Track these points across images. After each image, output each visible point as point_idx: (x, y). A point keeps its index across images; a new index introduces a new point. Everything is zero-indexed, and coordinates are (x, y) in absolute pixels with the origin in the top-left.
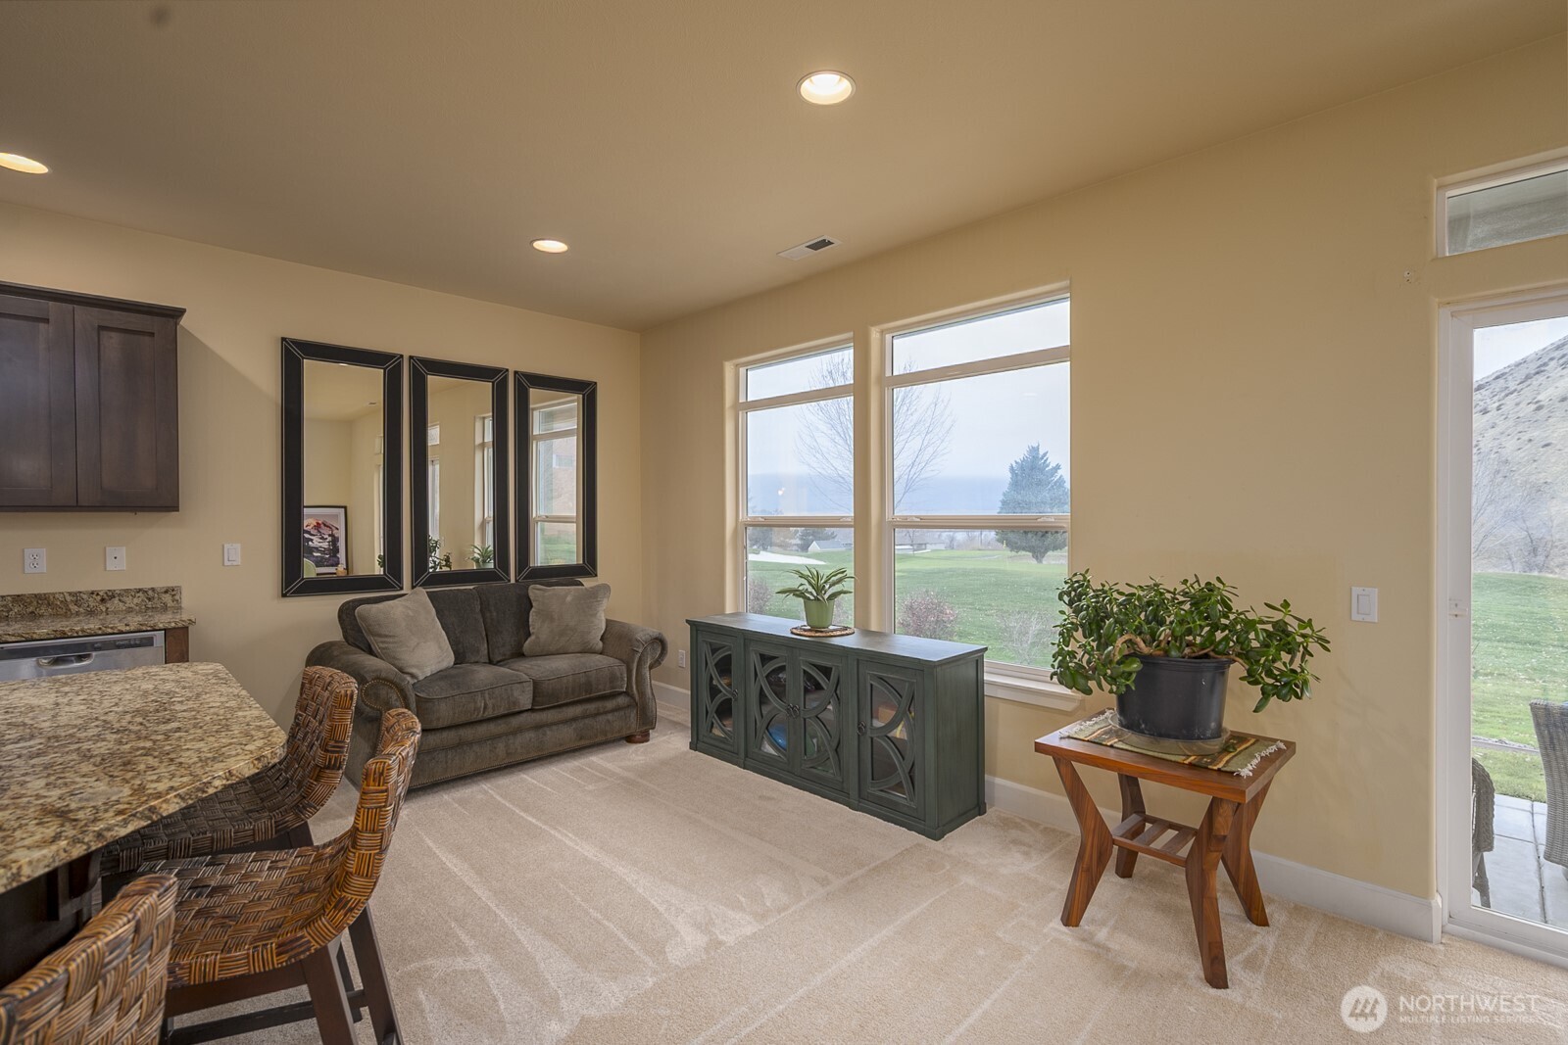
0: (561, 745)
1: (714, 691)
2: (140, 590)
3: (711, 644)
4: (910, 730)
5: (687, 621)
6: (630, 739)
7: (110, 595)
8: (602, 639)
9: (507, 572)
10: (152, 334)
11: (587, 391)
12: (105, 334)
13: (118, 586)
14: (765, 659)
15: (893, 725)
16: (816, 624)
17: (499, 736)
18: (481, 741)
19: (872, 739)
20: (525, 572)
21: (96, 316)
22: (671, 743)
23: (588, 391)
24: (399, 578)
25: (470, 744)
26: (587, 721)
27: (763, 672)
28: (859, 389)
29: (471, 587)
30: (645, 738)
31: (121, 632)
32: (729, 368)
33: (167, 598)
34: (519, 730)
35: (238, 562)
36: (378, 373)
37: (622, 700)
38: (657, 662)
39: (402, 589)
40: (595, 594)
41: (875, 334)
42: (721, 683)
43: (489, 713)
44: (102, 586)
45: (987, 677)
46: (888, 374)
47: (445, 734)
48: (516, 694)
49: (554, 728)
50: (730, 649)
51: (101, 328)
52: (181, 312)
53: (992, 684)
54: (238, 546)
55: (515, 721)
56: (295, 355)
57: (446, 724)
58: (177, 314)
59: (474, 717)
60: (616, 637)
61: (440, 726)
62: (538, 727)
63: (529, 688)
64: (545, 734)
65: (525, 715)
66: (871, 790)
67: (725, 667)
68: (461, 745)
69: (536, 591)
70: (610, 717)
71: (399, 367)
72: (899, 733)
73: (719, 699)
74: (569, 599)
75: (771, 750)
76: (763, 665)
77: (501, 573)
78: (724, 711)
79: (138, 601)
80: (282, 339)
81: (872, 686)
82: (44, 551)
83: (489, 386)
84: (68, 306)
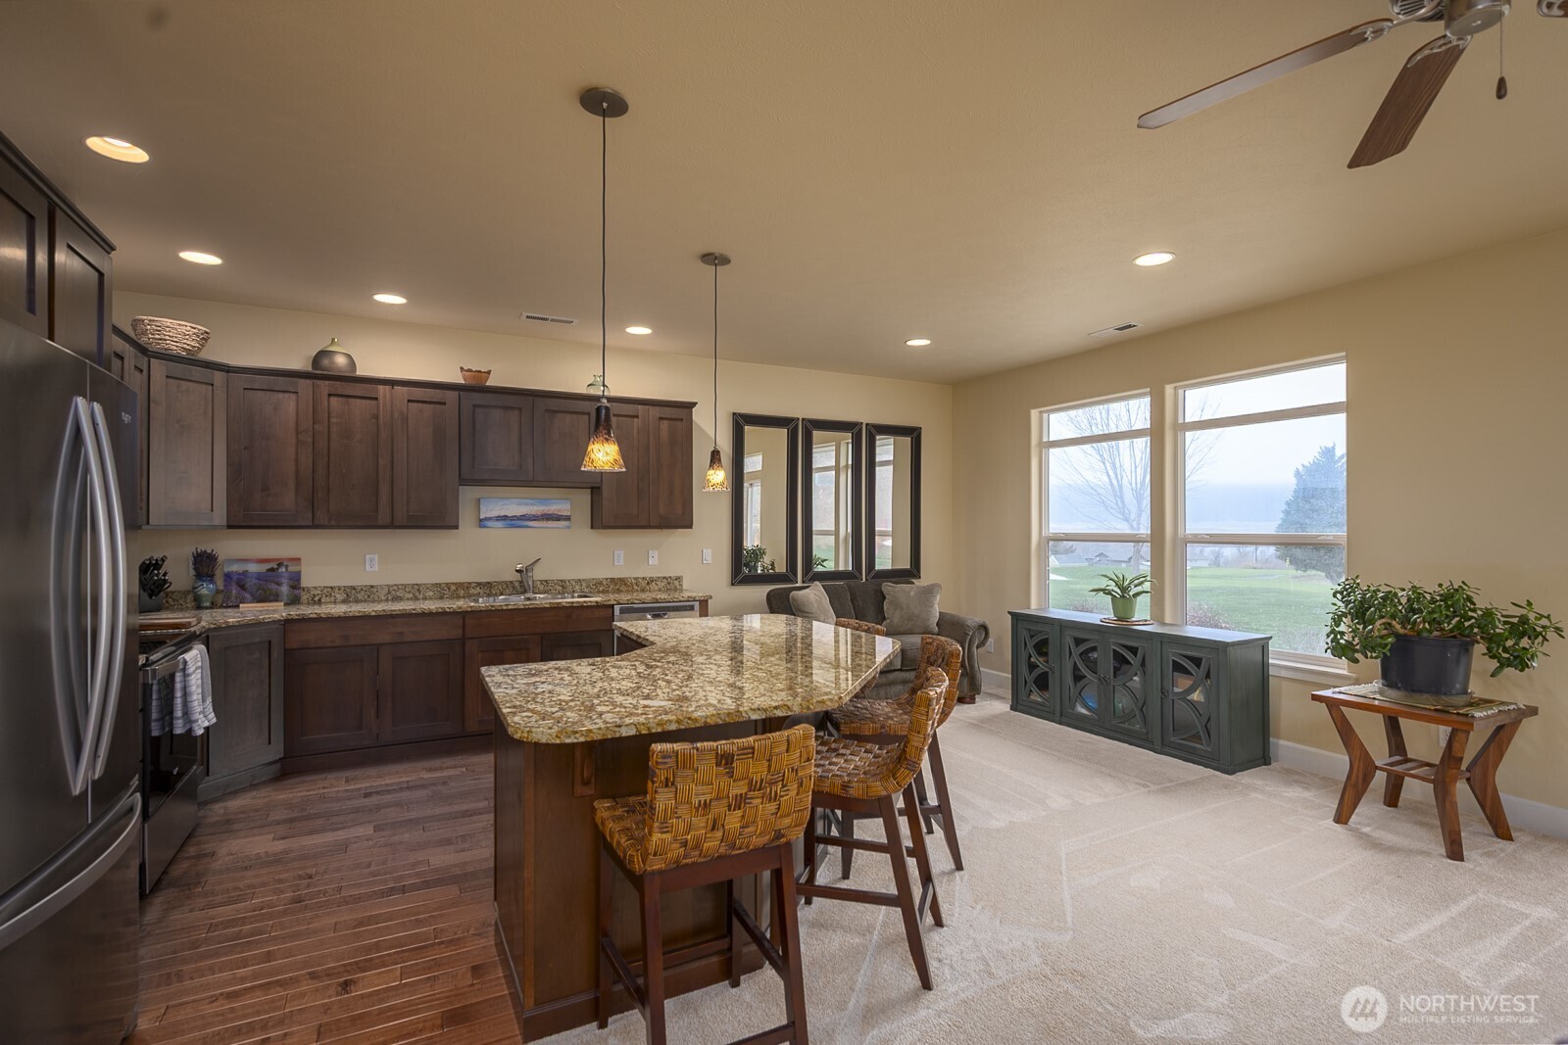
1: (1032, 667)
2: (664, 578)
3: (1029, 630)
4: (1207, 693)
5: (1009, 613)
6: (963, 701)
7: (651, 581)
8: (937, 625)
9: (862, 574)
10: (682, 420)
11: (913, 434)
12: (662, 422)
13: (655, 575)
14: (1079, 641)
15: (1192, 690)
16: (1122, 615)
19: (1173, 700)
20: (872, 574)
21: (654, 412)
22: (993, 706)
23: (915, 434)
24: (796, 575)
27: (1077, 651)
28: (1157, 433)
29: (842, 582)
30: (972, 701)
31: (680, 601)
32: (1034, 413)
33: (677, 583)
35: (710, 561)
36: (785, 433)
38: (982, 644)
39: (797, 582)
40: (929, 591)
41: (1169, 389)
42: (1039, 660)
44: (648, 575)
45: (1271, 661)
46: (1181, 421)
50: (1047, 634)
51: (661, 419)
52: (695, 404)
53: (1274, 665)
54: (710, 550)
55: (892, 677)
56: (741, 422)
58: (692, 406)
60: (950, 625)
62: (905, 682)
65: (896, 673)
66: (1173, 739)
67: (1042, 647)
69: (888, 587)
71: (797, 426)
72: (1196, 696)
73: (1037, 672)
74: (912, 593)
75: (1084, 711)
76: (1077, 646)
77: (857, 574)
78: (1042, 683)
79: (663, 584)
80: (734, 414)
81: (1174, 661)
82: (622, 552)
83: (850, 435)
84: (646, 406)
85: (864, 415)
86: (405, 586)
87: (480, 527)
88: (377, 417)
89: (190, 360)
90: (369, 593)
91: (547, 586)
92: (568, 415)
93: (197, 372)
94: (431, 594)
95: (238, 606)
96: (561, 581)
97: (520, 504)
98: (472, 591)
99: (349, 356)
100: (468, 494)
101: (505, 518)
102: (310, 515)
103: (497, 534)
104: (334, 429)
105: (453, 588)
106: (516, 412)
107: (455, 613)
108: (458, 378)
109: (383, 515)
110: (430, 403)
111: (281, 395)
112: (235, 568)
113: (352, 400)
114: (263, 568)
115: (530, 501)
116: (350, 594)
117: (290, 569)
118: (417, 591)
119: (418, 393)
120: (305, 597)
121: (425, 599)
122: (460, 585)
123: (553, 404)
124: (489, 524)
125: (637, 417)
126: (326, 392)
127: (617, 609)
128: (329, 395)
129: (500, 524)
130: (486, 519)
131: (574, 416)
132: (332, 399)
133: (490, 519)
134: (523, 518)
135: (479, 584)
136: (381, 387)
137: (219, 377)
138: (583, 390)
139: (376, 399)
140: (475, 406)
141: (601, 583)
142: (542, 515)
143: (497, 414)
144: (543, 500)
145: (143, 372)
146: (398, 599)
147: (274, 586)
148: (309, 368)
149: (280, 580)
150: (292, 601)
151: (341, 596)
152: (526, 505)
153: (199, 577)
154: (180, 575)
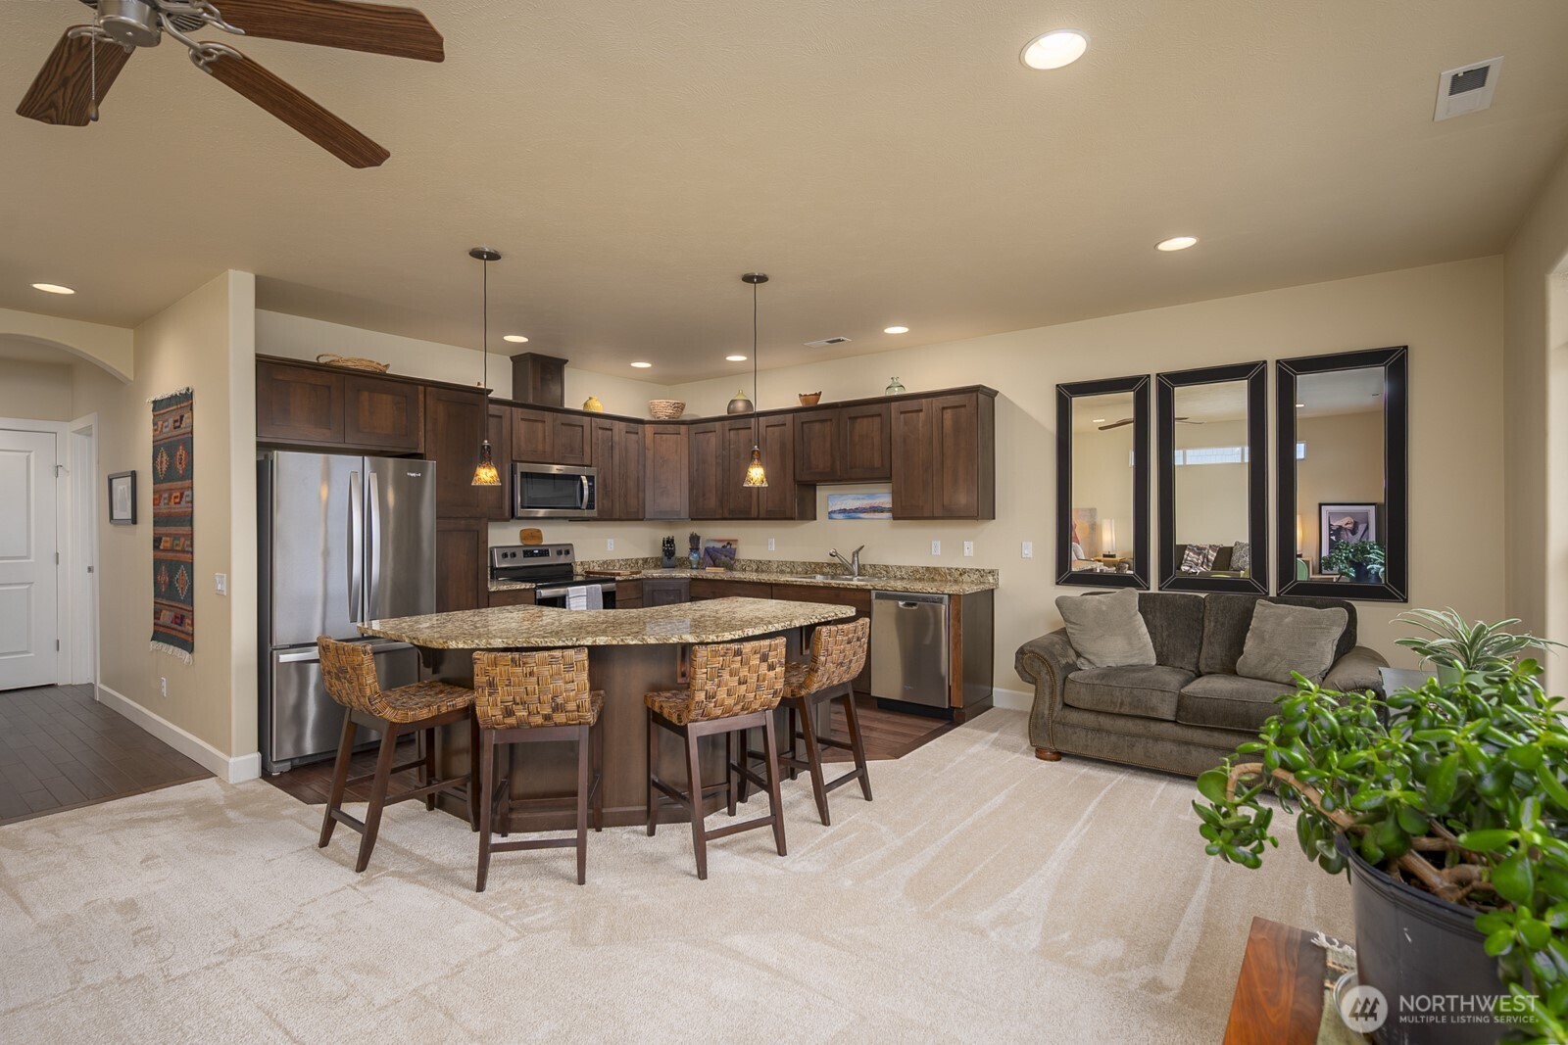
2: (977, 570)
7: (963, 572)
9: (1265, 585)
10: (965, 406)
12: (945, 411)
13: (968, 566)
17: (1139, 736)
20: (1289, 586)
21: (942, 402)
23: (1395, 359)
24: (1147, 580)
25: (1109, 732)
29: (1203, 595)
31: (929, 593)
33: (990, 576)
34: (1157, 738)
35: (1030, 556)
36: (1130, 395)
39: (1148, 589)
43: (1126, 710)
44: (962, 565)
47: (1087, 716)
48: (1154, 701)
49: (1202, 750)
51: (944, 408)
52: (978, 388)
54: (1031, 544)
55: (1155, 727)
56: (1066, 394)
57: (1085, 707)
58: (976, 389)
59: (1110, 709)
61: (1082, 707)
62: (1182, 743)
63: (1174, 700)
64: (1189, 752)
65: (1165, 725)
68: (1099, 730)
71: (1144, 386)
77: (1257, 585)
79: (976, 576)
80: (1059, 386)
82: (939, 543)
83: (1244, 384)
84: (930, 399)
85: (1273, 349)
86: (786, 562)
87: (830, 518)
89: (670, 422)
90: (768, 565)
92: (865, 420)
93: (671, 428)
94: (800, 569)
96: (886, 566)
97: (854, 499)
98: (825, 570)
99: (748, 401)
100: (822, 493)
101: (844, 511)
102: (721, 511)
103: (841, 523)
105: (813, 566)
106: (829, 423)
107: (765, 584)
108: (797, 403)
109: (754, 513)
110: (779, 424)
112: (711, 545)
113: (740, 431)
114: (719, 545)
115: (861, 497)
116: (759, 565)
117: (732, 546)
118: (792, 567)
119: (773, 419)
120: (738, 565)
122: (817, 564)
123: (853, 412)
124: (834, 516)
125: (921, 411)
126: (727, 428)
127: (873, 593)
128: (730, 430)
129: (841, 516)
130: (832, 512)
131: (870, 419)
132: (732, 432)
133: (834, 512)
134: (856, 510)
136: (753, 420)
137: (683, 429)
138: (882, 393)
139: (750, 428)
140: (803, 423)
141: (917, 571)
142: (870, 508)
143: (817, 427)
144: (871, 496)
145: (637, 433)
146: (782, 572)
147: (723, 557)
148: (725, 414)
149: (728, 554)
150: (730, 568)
151: (755, 567)
152: (859, 499)
153: (691, 549)
154: (682, 549)
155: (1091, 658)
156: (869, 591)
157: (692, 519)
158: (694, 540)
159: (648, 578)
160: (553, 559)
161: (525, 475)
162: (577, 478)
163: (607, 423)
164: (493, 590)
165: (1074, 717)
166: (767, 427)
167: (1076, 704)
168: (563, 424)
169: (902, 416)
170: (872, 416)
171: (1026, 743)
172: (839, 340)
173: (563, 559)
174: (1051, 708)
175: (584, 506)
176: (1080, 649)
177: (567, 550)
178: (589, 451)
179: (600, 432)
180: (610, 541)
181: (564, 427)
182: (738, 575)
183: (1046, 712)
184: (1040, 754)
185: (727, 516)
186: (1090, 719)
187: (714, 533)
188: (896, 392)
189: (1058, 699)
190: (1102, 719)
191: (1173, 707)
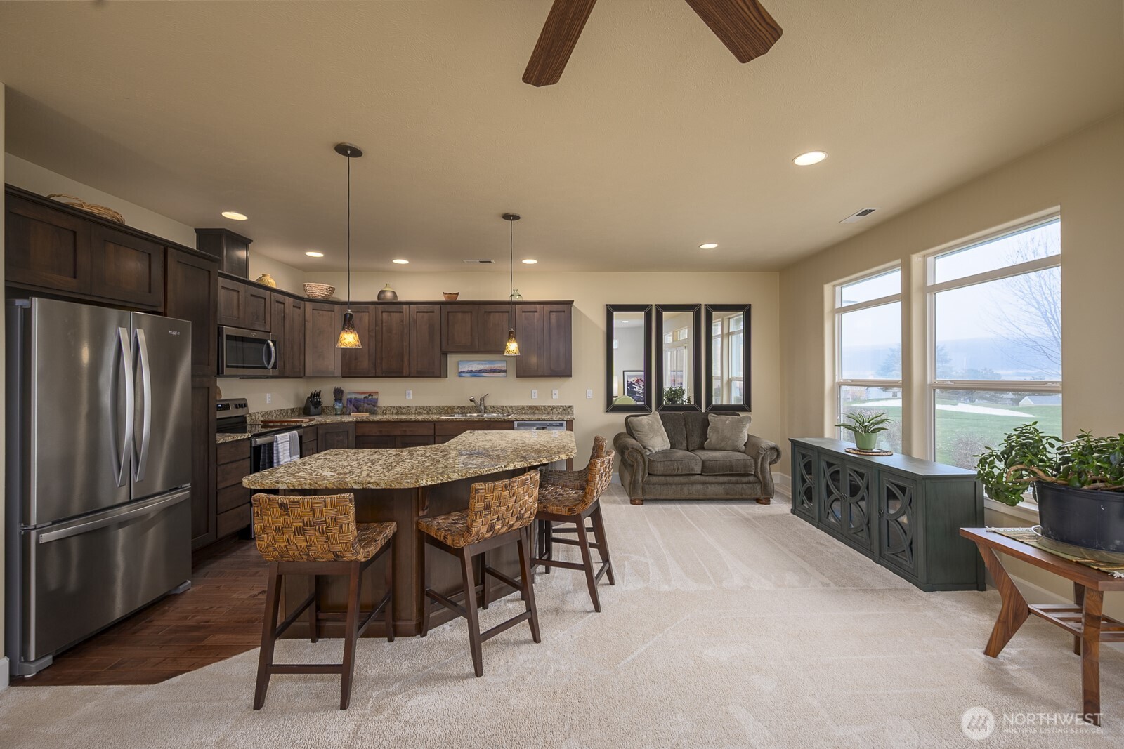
0: (716, 495)
1: (804, 481)
2: (562, 406)
4: (910, 517)
5: (789, 439)
6: (758, 501)
7: (553, 408)
8: (745, 445)
9: (701, 407)
10: (564, 311)
11: (746, 310)
12: (551, 314)
13: (556, 404)
14: (829, 465)
15: (900, 513)
16: (861, 447)
17: (685, 484)
18: (677, 484)
19: (888, 522)
20: (710, 407)
21: (547, 308)
22: (780, 507)
23: (746, 309)
24: (650, 407)
25: (671, 484)
26: (730, 485)
27: (828, 473)
28: (905, 297)
29: (681, 413)
30: (767, 502)
32: (827, 288)
34: (693, 483)
35: (591, 397)
36: (642, 314)
37: (751, 478)
38: (774, 461)
39: (651, 411)
40: (741, 423)
41: (916, 259)
42: (807, 477)
43: (680, 472)
44: (551, 404)
46: (930, 283)
47: (660, 478)
48: (693, 465)
49: (713, 486)
50: (812, 457)
51: (551, 312)
52: (573, 301)
54: (591, 391)
55: (693, 478)
56: (611, 310)
57: (661, 473)
58: (570, 303)
59: (673, 473)
60: (751, 444)
61: (658, 474)
62: (704, 483)
63: (700, 464)
64: (708, 488)
65: (697, 476)
66: (887, 553)
67: (808, 467)
68: (666, 484)
69: (713, 417)
70: (744, 486)
71: (651, 310)
72: (904, 519)
73: (806, 485)
75: (832, 520)
76: (828, 468)
77: (698, 407)
78: (809, 494)
79: (561, 410)
80: (607, 305)
81: (888, 487)
82: (537, 391)
83: (691, 314)
84: (542, 306)
85: (703, 299)
87: (460, 376)
88: (402, 321)
89: (325, 301)
90: (407, 410)
91: (494, 409)
92: (497, 314)
93: (326, 306)
94: (435, 411)
95: (350, 414)
97: (479, 364)
98: (455, 411)
99: (394, 293)
100: (452, 359)
101: (471, 372)
102: (374, 371)
103: (468, 379)
104: (384, 328)
105: (446, 408)
106: (469, 314)
107: (429, 422)
108: (443, 299)
109: (406, 372)
110: (427, 312)
111: (362, 314)
112: (353, 396)
113: (392, 314)
114: (363, 396)
115: (483, 362)
116: (399, 410)
117: (374, 397)
118: (429, 410)
119: (421, 308)
120: (380, 411)
121: (432, 414)
122: (449, 407)
123: (488, 308)
124: (463, 375)
125: (537, 312)
126: (381, 311)
127: (516, 423)
128: (382, 312)
129: (468, 375)
130: (461, 372)
131: (500, 314)
132: (384, 314)
133: (463, 372)
134: (480, 371)
135: (458, 407)
136: (404, 306)
137: (337, 307)
139: (402, 312)
140: (448, 312)
141: (524, 409)
142: (491, 370)
143: (460, 316)
144: (491, 362)
145: (299, 308)
146: (420, 414)
147: (366, 405)
148: (376, 300)
149: (369, 402)
150: (373, 413)
151: (394, 411)
152: (482, 364)
153: (336, 400)
154: (327, 399)
155: (650, 448)
156: (513, 422)
157: (343, 377)
158: (338, 394)
159: (322, 424)
160: (233, 412)
161: (229, 337)
162: (264, 342)
163: (281, 297)
164: (221, 442)
165: (654, 479)
166: (417, 312)
167: (655, 473)
168: (252, 295)
169: (524, 314)
170: (502, 312)
171: (627, 498)
172: (490, 262)
173: (240, 412)
174: (643, 478)
175: (270, 366)
176: (644, 444)
177: (242, 404)
178: (269, 320)
179: (277, 304)
180: (268, 396)
181: (253, 298)
182: (378, 418)
183: (640, 479)
184: (633, 502)
185: (380, 374)
186: (662, 479)
187: (356, 387)
188: (516, 299)
189: (647, 471)
190: (668, 478)
191: (700, 467)
